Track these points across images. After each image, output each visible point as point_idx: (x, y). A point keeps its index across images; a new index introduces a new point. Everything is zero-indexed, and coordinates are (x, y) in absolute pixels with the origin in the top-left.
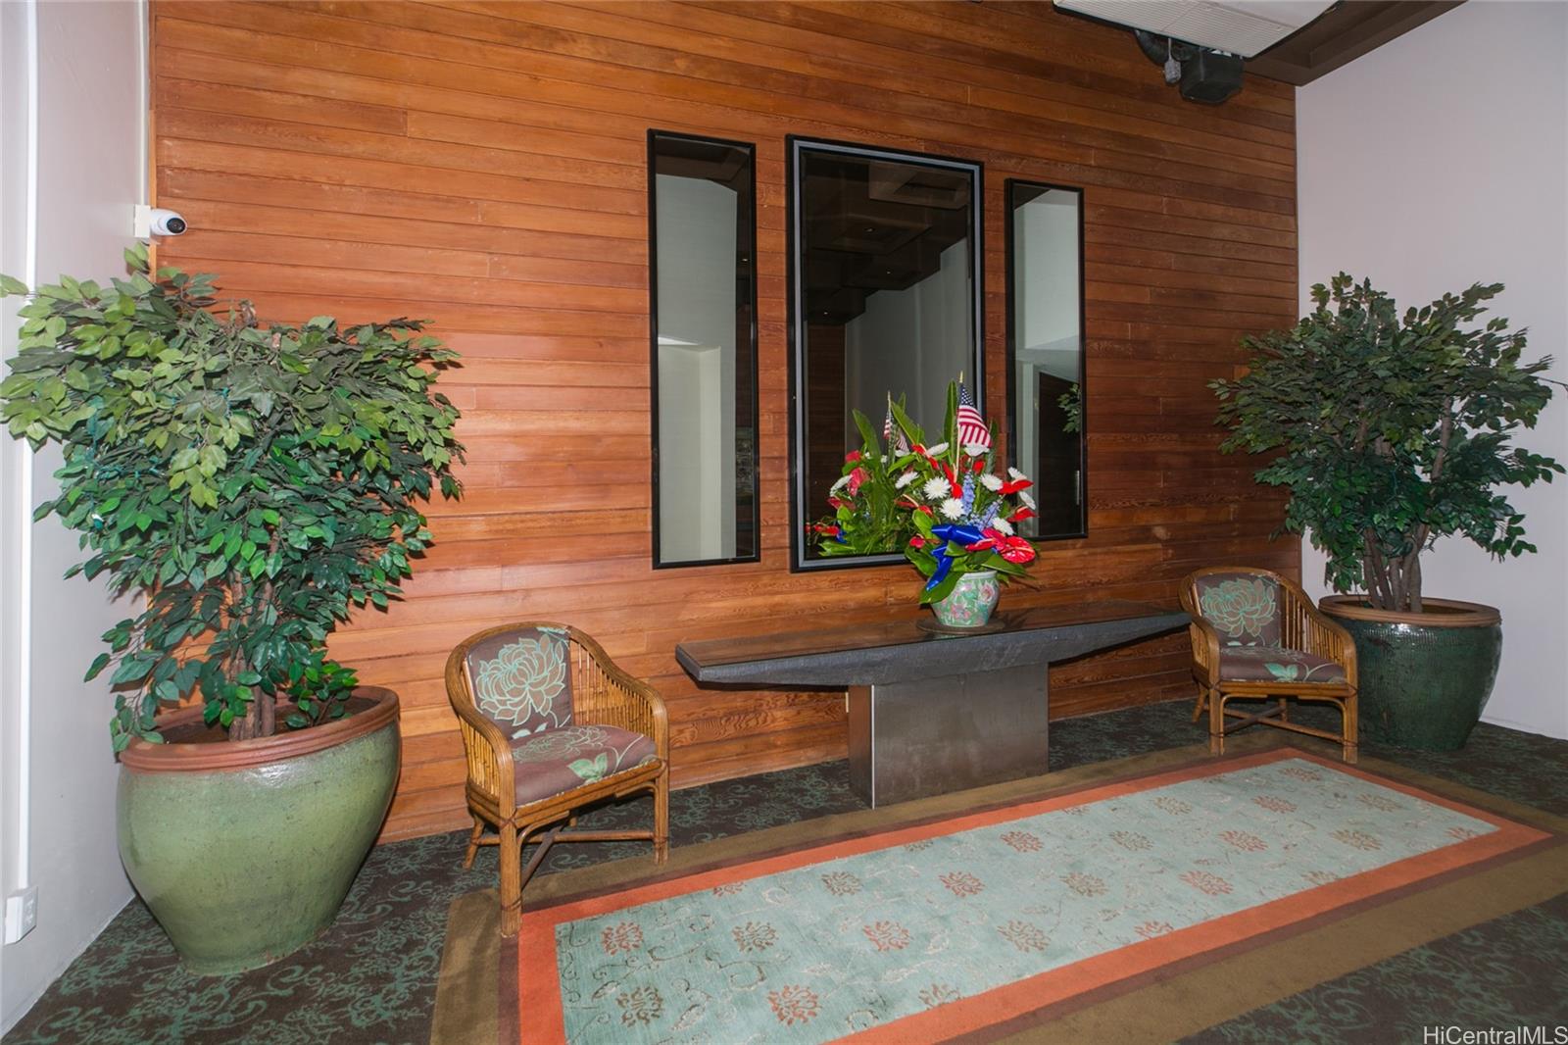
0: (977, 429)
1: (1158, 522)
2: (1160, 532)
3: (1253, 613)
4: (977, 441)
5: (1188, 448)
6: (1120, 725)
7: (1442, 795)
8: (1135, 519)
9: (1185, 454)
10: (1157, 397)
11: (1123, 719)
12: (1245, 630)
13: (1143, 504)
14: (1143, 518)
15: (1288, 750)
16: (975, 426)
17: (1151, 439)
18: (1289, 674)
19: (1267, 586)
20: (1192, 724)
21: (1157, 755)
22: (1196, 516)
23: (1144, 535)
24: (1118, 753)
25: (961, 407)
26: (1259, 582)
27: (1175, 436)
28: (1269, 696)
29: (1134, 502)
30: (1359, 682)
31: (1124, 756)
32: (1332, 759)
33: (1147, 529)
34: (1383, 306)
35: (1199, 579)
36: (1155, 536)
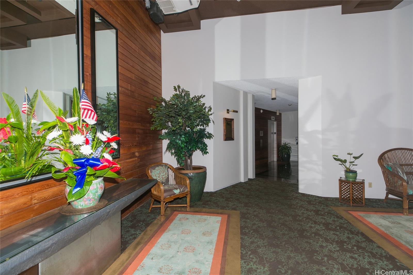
0: (90, 112)
1: (136, 151)
2: (137, 154)
3: (163, 176)
4: (89, 117)
5: (143, 128)
6: (131, 221)
7: (208, 213)
8: (131, 150)
9: (142, 129)
10: (136, 111)
11: (130, 219)
12: (162, 181)
13: (133, 145)
14: (134, 150)
15: (175, 212)
16: (89, 110)
17: (135, 124)
18: (178, 192)
19: (165, 167)
20: (149, 213)
21: (149, 228)
22: (144, 149)
23: (133, 156)
24: (137, 233)
25: (82, 100)
26: (164, 166)
27: (140, 124)
28: (174, 199)
29: (131, 145)
30: (190, 190)
31: (140, 233)
32: (185, 211)
33: (134, 153)
34: (187, 94)
35: (151, 168)
36: (136, 156)
